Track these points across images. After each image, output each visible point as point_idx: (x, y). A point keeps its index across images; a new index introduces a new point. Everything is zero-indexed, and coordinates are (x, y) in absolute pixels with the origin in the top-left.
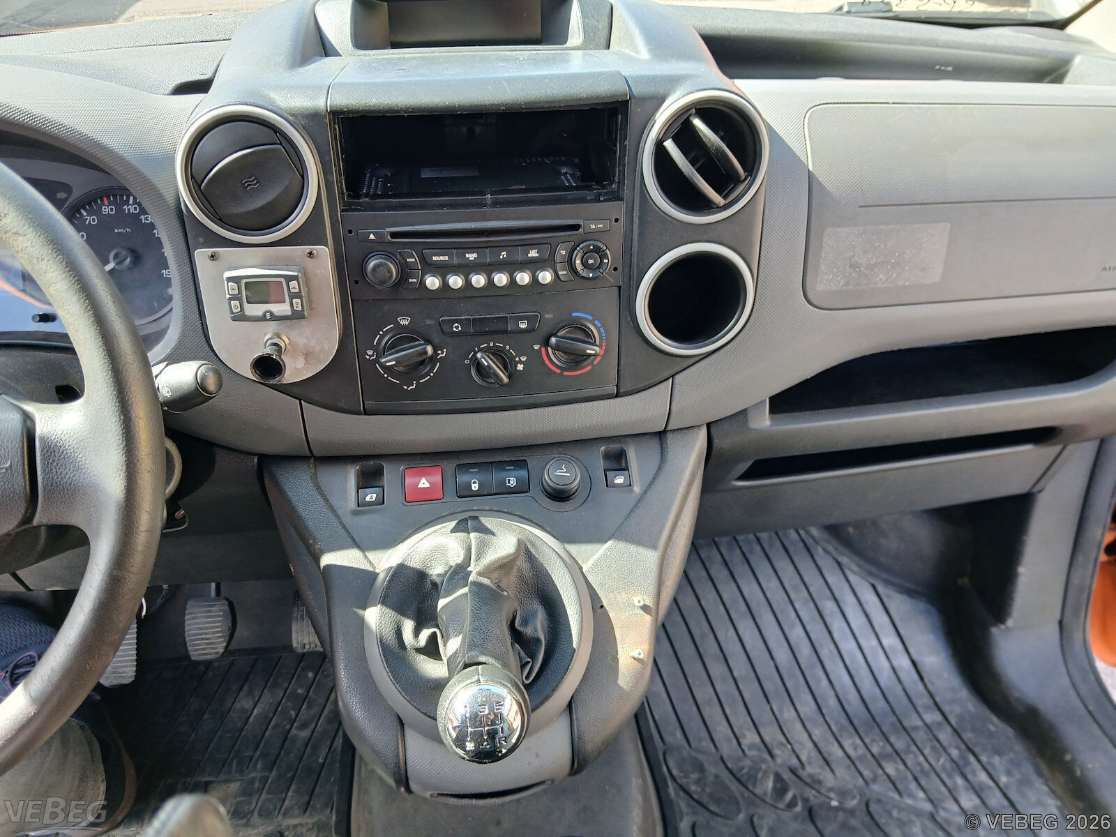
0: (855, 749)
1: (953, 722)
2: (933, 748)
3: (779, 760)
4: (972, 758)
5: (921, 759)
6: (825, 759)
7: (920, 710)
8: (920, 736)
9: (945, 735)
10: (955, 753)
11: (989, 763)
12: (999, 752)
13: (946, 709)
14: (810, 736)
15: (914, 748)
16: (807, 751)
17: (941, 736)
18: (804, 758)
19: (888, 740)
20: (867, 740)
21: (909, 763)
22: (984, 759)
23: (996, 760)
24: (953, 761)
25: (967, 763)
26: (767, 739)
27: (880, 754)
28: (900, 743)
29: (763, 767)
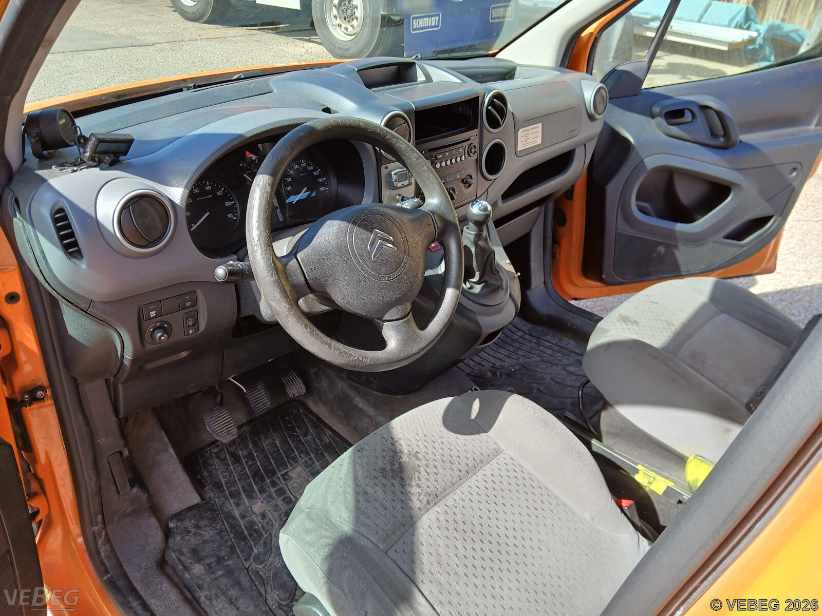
0: (506, 352)
1: (527, 332)
2: (527, 342)
3: (486, 366)
4: (540, 340)
5: (527, 347)
6: (499, 359)
7: (515, 333)
8: (521, 340)
9: (527, 337)
10: (535, 341)
11: (546, 339)
12: (547, 335)
13: (522, 329)
14: (489, 355)
15: (522, 345)
16: (492, 360)
17: (527, 338)
18: (493, 362)
19: (512, 346)
20: (507, 349)
21: (524, 349)
22: (544, 339)
23: (548, 337)
24: (536, 343)
25: (540, 342)
26: (477, 361)
27: (514, 350)
28: (517, 345)
29: (483, 370)
